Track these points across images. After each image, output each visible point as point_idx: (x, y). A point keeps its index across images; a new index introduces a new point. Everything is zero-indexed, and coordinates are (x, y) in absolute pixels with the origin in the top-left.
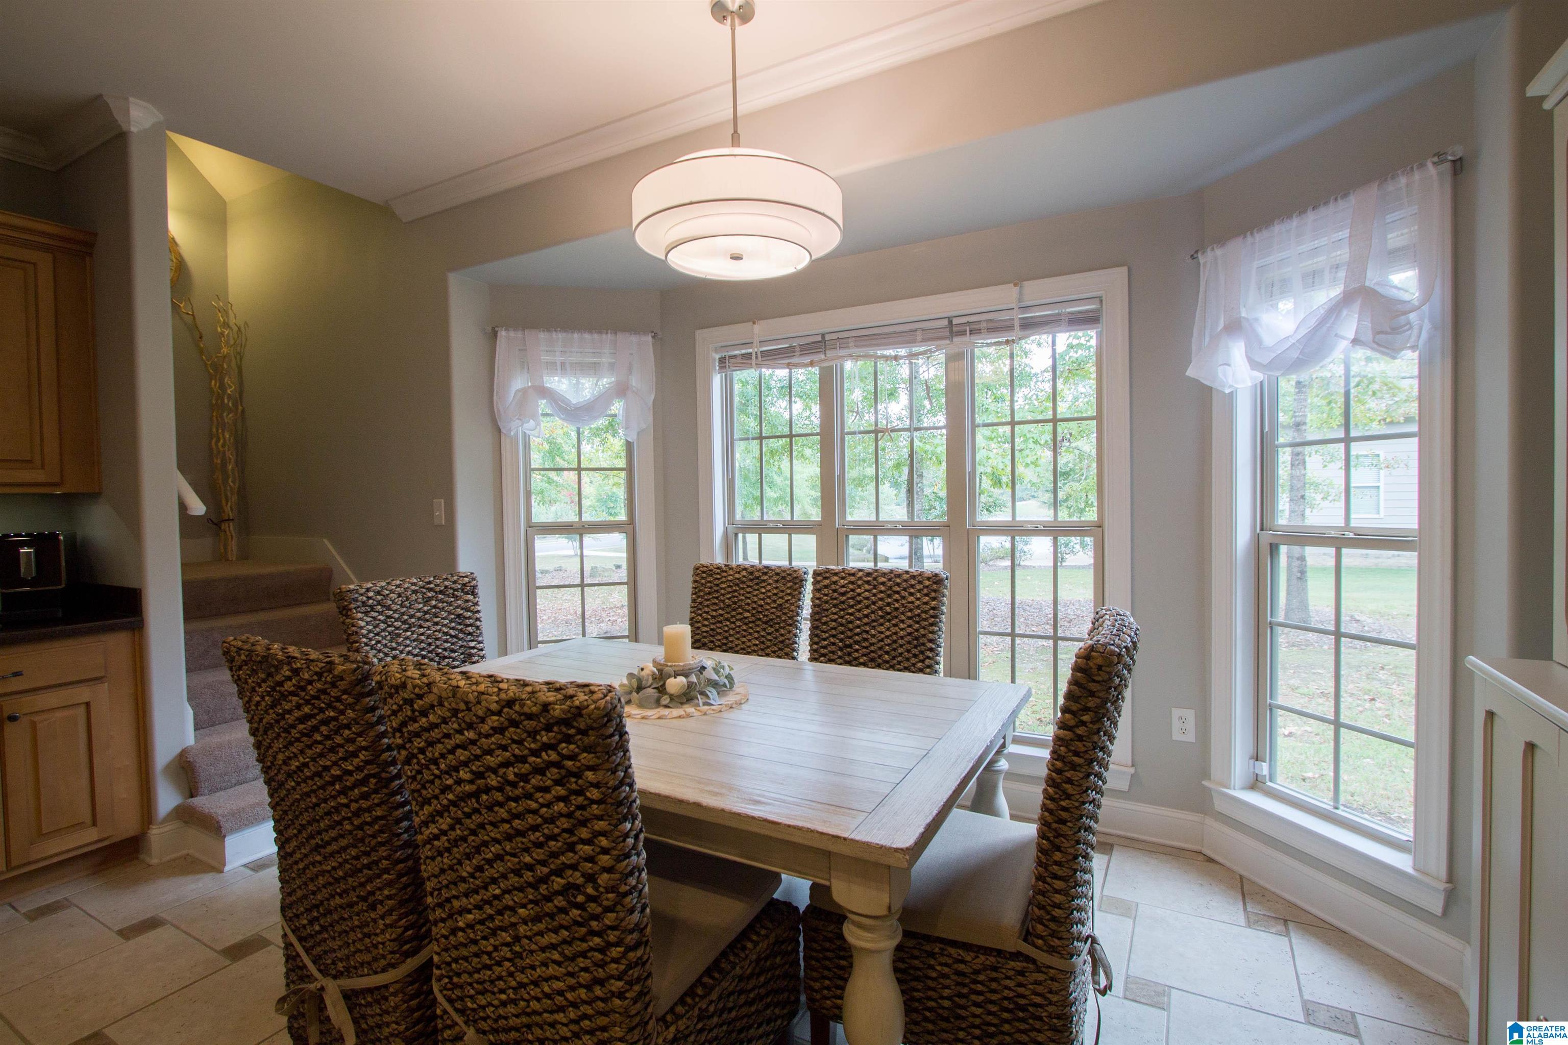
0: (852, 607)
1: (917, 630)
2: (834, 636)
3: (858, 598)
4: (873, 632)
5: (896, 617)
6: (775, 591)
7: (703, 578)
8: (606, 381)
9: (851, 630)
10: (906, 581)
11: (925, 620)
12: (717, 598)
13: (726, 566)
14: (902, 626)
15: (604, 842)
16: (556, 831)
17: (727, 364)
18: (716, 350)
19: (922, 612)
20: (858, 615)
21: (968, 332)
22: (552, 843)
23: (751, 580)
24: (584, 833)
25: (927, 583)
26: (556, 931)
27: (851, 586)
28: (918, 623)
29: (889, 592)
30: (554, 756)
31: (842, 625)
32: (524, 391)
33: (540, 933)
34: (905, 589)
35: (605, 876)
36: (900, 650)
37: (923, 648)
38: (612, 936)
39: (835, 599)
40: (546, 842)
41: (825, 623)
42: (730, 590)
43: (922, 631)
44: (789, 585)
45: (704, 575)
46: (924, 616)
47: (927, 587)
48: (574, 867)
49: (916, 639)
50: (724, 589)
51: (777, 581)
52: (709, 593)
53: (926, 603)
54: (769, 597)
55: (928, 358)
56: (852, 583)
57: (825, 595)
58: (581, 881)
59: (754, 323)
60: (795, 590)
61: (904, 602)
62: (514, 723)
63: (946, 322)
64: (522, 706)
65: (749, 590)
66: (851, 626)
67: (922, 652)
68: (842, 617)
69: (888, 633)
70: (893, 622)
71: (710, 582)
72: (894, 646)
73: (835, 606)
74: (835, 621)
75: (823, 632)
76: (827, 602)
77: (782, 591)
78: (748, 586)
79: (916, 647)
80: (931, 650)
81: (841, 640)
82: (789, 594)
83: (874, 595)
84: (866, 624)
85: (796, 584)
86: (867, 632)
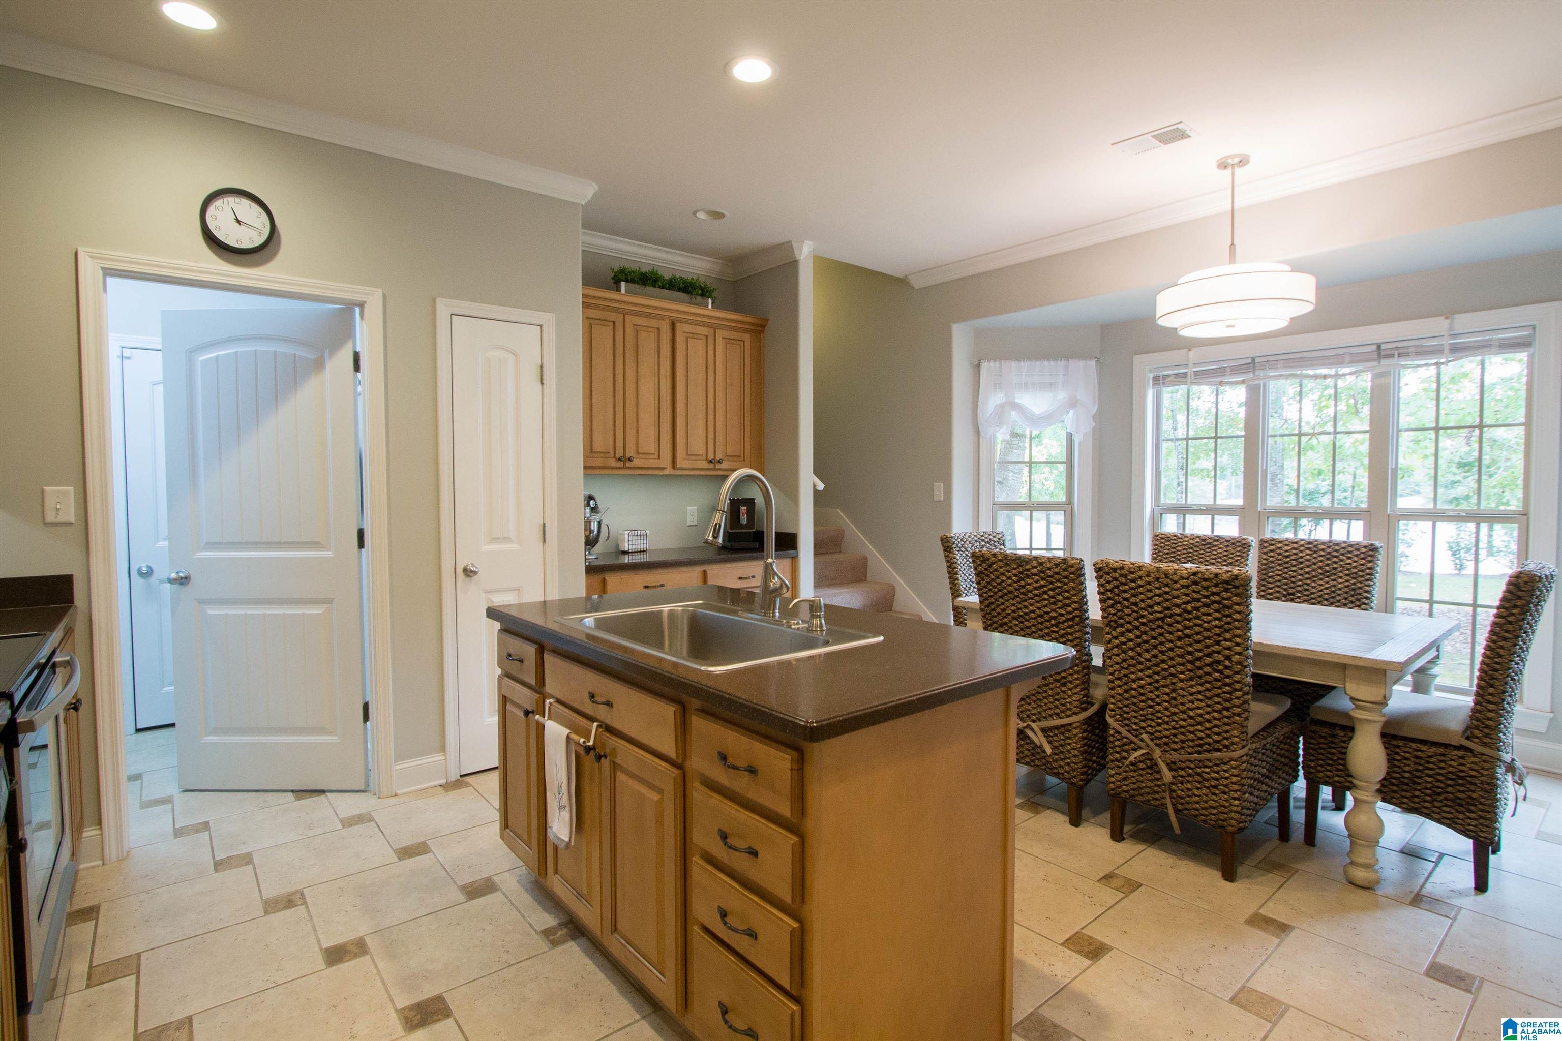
0: (1294, 566)
1: (1354, 584)
2: (1278, 586)
3: (1301, 560)
4: (1313, 584)
5: (1335, 574)
6: (1226, 553)
7: (1162, 543)
8: (1062, 395)
9: (1293, 583)
10: (1343, 548)
11: (1362, 576)
12: (1174, 557)
13: (1181, 534)
14: (1340, 580)
15: (1238, 640)
16: (1211, 635)
17: (1161, 381)
18: (1150, 371)
19: (1359, 571)
20: (1300, 572)
21: (1396, 355)
22: (1207, 641)
23: (1204, 545)
24: (1228, 636)
25: (1364, 550)
26: (1202, 685)
27: (1294, 551)
28: (1354, 578)
29: (1328, 556)
30: (1217, 598)
31: (1286, 579)
32: (1002, 406)
33: (1192, 686)
34: (1343, 554)
35: (1237, 657)
36: (1338, 598)
37: (1359, 597)
38: (1238, 686)
39: (1280, 560)
40: (1204, 640)
41: (1271, 577)
42: (1185, 551)
43: (1359, 585)
44: (1239, 549)
45: (1163, 541)
46: (1360, 573)
47: (1363, 553)
48: (1219, 652)
49: (1353, 590)
50: (1180, 551)
51: (1227, 546)
52: (1168, 554)
53: (1363, 565)
54: (1220, 558)
55: (1357, 377)
56: (1295, 549)
57: (1271, 557)
58: (1222, 659)
59: (1190, 350)
60: (1244, 553)
61: (1342, 563)
62: (1196, 583)
63: (1374, 347)
64: (1203, 575)
65: (1202, 552)
66: (1293, 580)
67: (1358, 600)
68: (1286, 573)
69: (1327, 586)
70: (1332, 578)
71: (1168, 545)
72: (1333, 595)
73: (1279, 565)
74: (1279, 575)
75: (1270, 583)
76: (1272, 562)
77: (1232, 554)
78: (1201, 550)
79: (1352, 596)
80: (1367, 598)
81: (1285, 590)
82: (1239, 556)
83: (1315, 558)
84: (1307, 579)
85: (1244, 548)
86: (1308, 584)
